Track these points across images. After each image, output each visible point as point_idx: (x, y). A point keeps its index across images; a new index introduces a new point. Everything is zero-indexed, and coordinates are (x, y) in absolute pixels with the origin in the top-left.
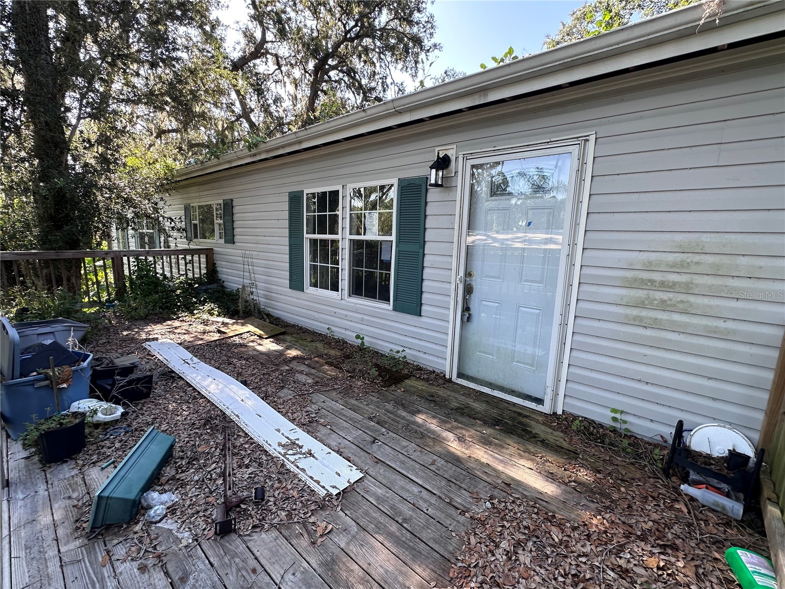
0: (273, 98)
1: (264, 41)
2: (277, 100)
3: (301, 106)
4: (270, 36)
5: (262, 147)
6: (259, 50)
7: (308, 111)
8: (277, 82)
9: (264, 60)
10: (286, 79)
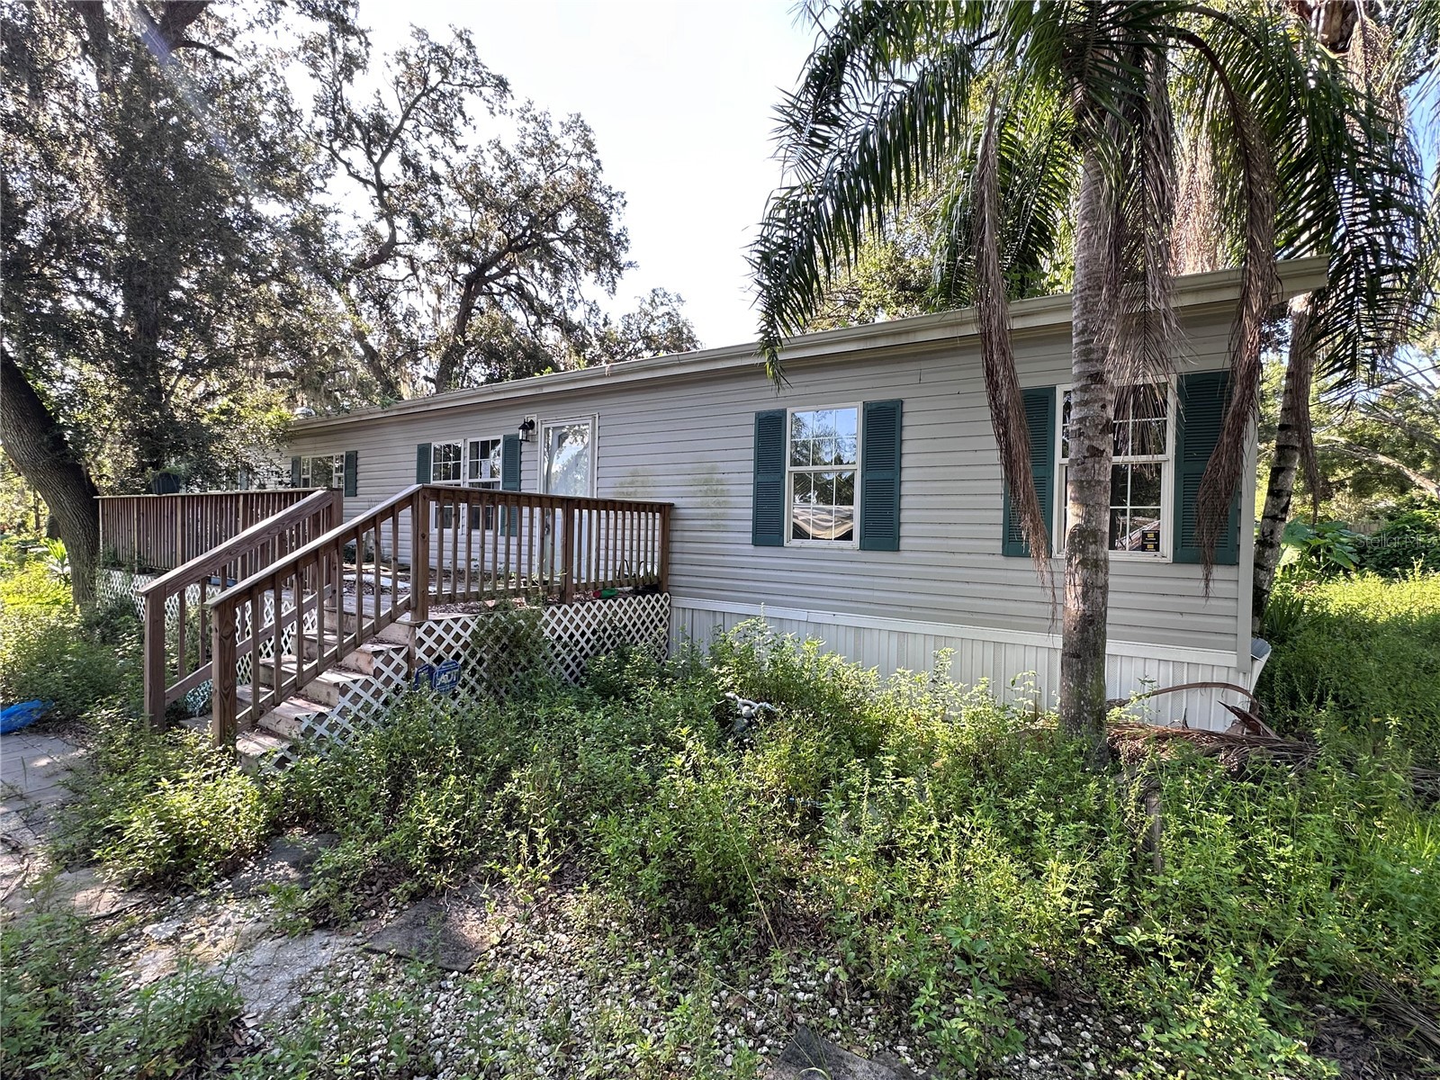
0: (404, 311)
1: (393, 241)
2: (411, 314)
3: (447, 323)
4: (401, 237)
5: (395, 406)
6: (386, 252)
7: (456, 334)
8: (409, 290)
9: (392, 262)
10: (424, 286)
